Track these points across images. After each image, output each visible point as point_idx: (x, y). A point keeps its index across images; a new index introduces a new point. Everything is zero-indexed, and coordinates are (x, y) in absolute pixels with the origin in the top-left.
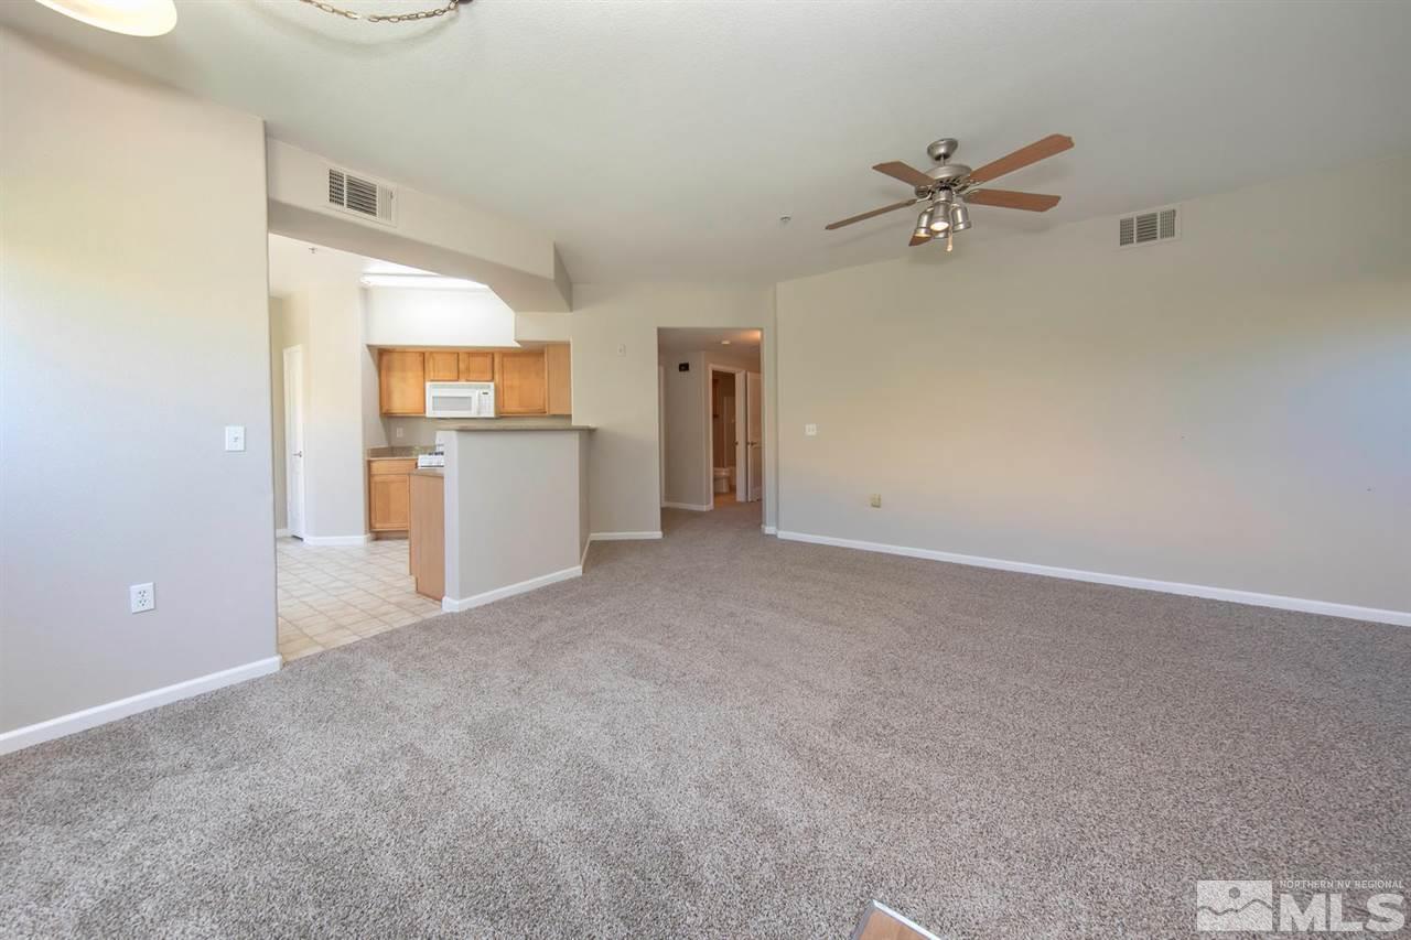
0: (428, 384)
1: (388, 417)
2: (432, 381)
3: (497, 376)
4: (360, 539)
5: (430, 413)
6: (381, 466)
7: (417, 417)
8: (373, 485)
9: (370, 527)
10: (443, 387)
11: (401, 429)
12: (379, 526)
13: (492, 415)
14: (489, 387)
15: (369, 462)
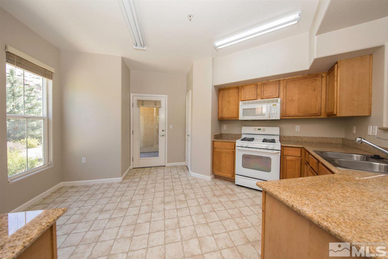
0: (241, 103)
1: (222, 120)
2: (242, 101)
3: (281, 95)
4: (209, 178)
5: (241, 117)
6: (218, 144)
7: (234, 120)
8: (214, 153)
9: (213, 172)
10: (249, 103)
11: (226, 126)
12: (217, 173)
13: (278, 117)
14: (277, 101)
15: (213, 141)
